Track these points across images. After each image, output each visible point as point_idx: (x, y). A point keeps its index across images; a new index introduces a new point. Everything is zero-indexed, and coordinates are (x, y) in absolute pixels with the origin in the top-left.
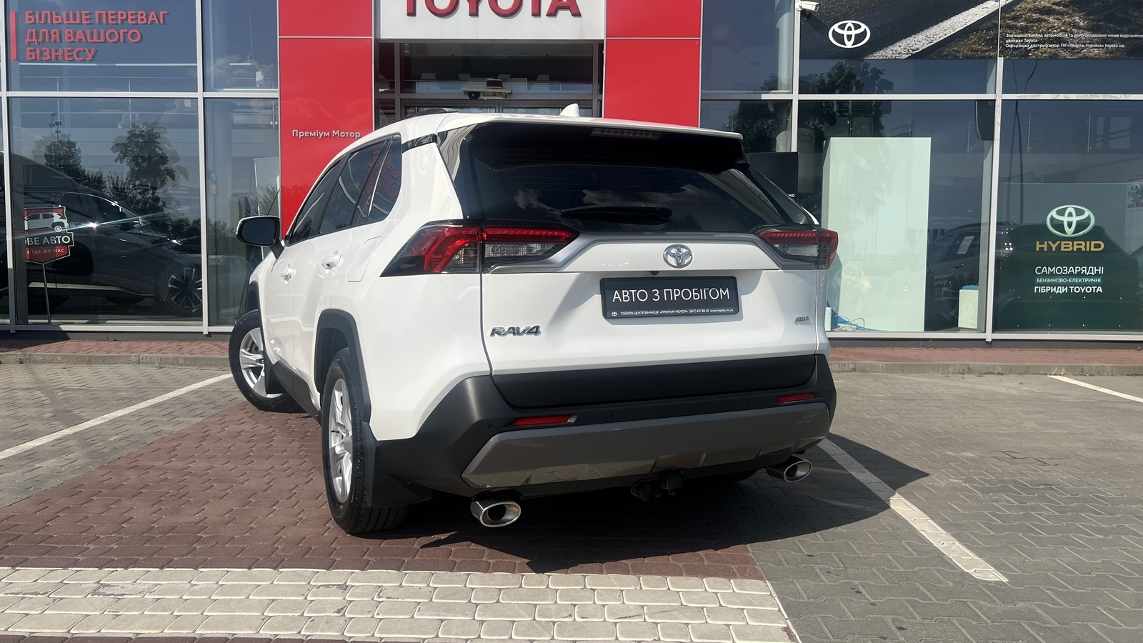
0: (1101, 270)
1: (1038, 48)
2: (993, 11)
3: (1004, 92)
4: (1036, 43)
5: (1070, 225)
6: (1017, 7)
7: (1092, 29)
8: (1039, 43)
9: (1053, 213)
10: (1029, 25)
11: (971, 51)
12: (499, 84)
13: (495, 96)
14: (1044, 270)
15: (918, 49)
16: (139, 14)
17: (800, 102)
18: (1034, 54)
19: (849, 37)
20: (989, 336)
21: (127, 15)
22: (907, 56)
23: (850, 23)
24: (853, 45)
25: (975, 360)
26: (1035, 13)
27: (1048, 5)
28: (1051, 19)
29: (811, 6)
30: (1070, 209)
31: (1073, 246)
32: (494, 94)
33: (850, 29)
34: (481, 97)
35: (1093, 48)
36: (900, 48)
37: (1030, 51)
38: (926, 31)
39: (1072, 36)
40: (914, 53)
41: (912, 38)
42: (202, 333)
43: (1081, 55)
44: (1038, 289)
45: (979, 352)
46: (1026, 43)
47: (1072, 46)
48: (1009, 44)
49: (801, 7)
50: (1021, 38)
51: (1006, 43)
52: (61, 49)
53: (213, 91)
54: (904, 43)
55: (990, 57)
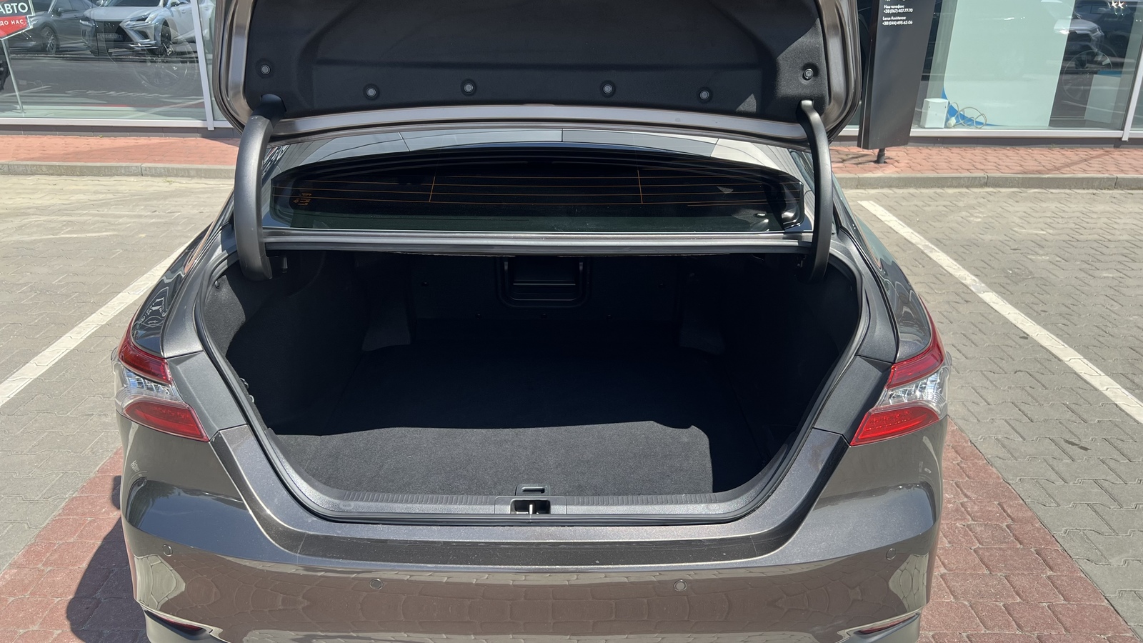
20: (1127, 134)
25: (1122, 171)
42: (207, 128)
45: (1117, 154)
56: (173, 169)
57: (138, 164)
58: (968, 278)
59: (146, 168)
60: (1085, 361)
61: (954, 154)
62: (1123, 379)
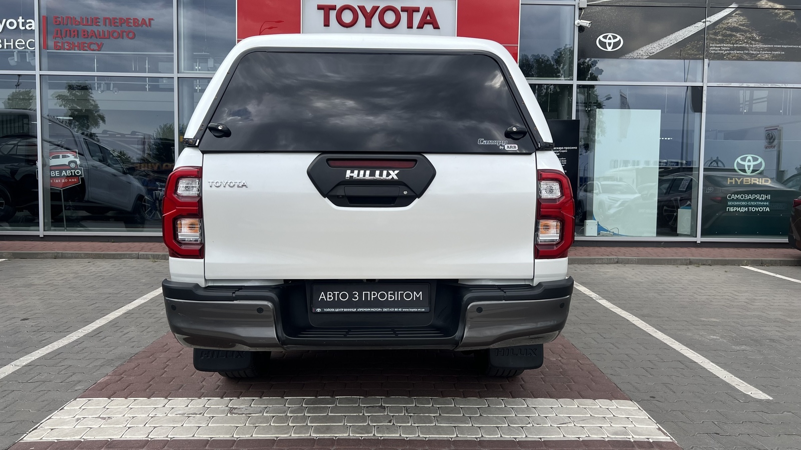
0: (769, 197)
1: (731, 53)
2: (701, 29)
3: (709, 81)
4: (728, 50)
5: (749, 167)
6: (717, 27)
7: (763, 41)
8: (730, 50)
9: (739, 160)
10: (724, 38)
11: (688, 54)
14: (733, 197)
15: (653, 53)
16: (133, 20)
17: (579, 86)
18: (728, 57)
19: (610, 44)
20: (699, 239)
22: (647, 57)
23: (610, 35)
24: (612, 49)
25: (693, 256)
26: (728, 31)
27: (736, 26)
28: (738, 35)
29: (586, 23)
30: (749, 157)
31: (751, 181)
33: (610, 39)
35: (764, 54)
36: (642, 52)
37: (725, 55)
38: (659, 41)
39: (751, 46)
40: (651, 55)
41: (649, 46)
43: (757, 58)
44: (729, 209)
45: (693, 249)
46: (723, 50)
47: (752, 52)
48: (712, 50)
49: (578, 24)
50: (719, 47)
51: (709, 50)
52: (78, 42)
53: (184, 73)
54: (645, 49)
55: (699, 59)
56: (156, 255)
57: (137, 253)
58: (593, 295)
59: (141, 254)
60: (641, 321)
61: (603, 249)
62: (658, 326)
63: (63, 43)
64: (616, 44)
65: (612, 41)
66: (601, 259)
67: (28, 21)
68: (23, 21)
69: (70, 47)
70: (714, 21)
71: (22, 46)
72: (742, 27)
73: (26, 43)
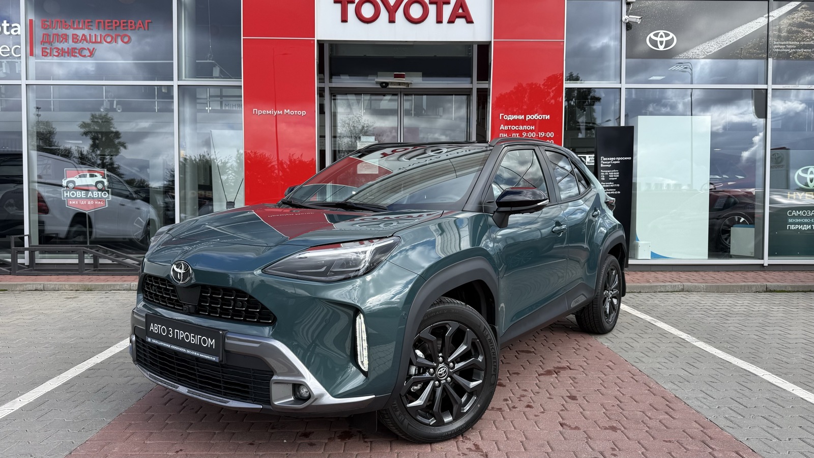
1: (797, 52)
2: (764, 25)
3: (774, 83)
4: (795, 48)
5: (812, 180)
6: (781, 23)
8: (796, 48)
9: (800, 172)
10: (789, 35)
11: (749, 54)
12: (402, 76)
13: (400, 85)
14: (794, 213)
15: (711, 52)
16: (129, 23)
17: (628, 89)
18: (794, 56)
19: (661, 43)
21: (120, 23)
22: (703, 57)
23: (662, 32)
24: (664, 48)
25: (769, 282)
26: (794, 27)
27: (803, 21)
28: (805, 31)
29: (634, 19)
32: (399, 84)
33: (662, 36)
34: (390, 86)
36: (698, 51)
37: (790, 54)
38: (716, 39)
40: (708, 54)
41: (706, 44)
44: (789, 227)
46: (788, 48)
48: (776, 49)
49: (626, 20)
50: (785, 45)
51: (773, 48)
52: (68, 48)
53: (185, 80)
54: (701, 47)
55: (761, 58)
60: (773, 375)
63: (51, 48)
64: (668, 43)
65: (665, 39)
66: (664, 286)
67: (13, 25)
68: (8, 25)
69: (59, 53)
70: (778, 16)
71: (7, 52)
72: (809, 23)
73: (11, 51)
